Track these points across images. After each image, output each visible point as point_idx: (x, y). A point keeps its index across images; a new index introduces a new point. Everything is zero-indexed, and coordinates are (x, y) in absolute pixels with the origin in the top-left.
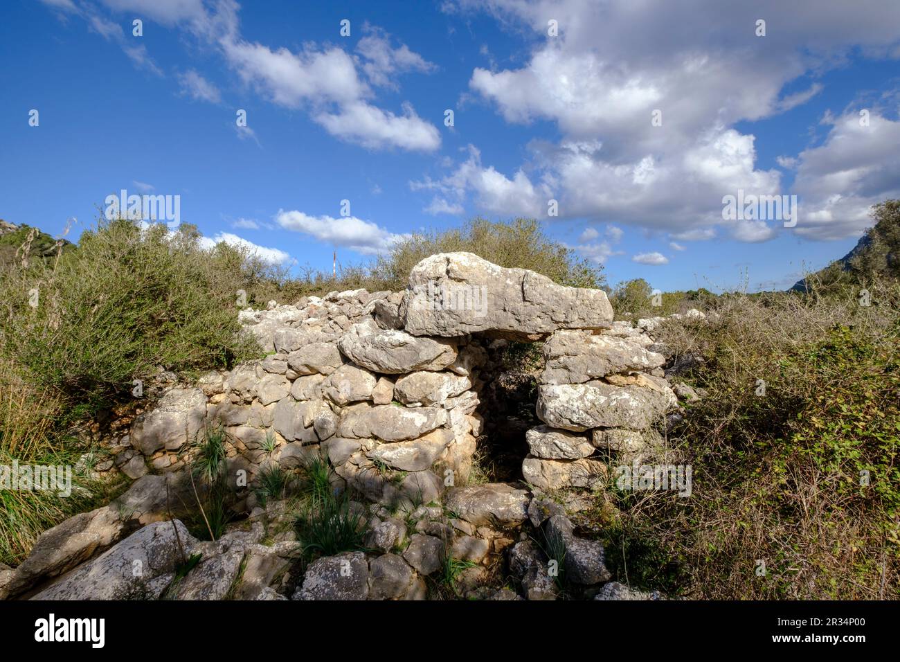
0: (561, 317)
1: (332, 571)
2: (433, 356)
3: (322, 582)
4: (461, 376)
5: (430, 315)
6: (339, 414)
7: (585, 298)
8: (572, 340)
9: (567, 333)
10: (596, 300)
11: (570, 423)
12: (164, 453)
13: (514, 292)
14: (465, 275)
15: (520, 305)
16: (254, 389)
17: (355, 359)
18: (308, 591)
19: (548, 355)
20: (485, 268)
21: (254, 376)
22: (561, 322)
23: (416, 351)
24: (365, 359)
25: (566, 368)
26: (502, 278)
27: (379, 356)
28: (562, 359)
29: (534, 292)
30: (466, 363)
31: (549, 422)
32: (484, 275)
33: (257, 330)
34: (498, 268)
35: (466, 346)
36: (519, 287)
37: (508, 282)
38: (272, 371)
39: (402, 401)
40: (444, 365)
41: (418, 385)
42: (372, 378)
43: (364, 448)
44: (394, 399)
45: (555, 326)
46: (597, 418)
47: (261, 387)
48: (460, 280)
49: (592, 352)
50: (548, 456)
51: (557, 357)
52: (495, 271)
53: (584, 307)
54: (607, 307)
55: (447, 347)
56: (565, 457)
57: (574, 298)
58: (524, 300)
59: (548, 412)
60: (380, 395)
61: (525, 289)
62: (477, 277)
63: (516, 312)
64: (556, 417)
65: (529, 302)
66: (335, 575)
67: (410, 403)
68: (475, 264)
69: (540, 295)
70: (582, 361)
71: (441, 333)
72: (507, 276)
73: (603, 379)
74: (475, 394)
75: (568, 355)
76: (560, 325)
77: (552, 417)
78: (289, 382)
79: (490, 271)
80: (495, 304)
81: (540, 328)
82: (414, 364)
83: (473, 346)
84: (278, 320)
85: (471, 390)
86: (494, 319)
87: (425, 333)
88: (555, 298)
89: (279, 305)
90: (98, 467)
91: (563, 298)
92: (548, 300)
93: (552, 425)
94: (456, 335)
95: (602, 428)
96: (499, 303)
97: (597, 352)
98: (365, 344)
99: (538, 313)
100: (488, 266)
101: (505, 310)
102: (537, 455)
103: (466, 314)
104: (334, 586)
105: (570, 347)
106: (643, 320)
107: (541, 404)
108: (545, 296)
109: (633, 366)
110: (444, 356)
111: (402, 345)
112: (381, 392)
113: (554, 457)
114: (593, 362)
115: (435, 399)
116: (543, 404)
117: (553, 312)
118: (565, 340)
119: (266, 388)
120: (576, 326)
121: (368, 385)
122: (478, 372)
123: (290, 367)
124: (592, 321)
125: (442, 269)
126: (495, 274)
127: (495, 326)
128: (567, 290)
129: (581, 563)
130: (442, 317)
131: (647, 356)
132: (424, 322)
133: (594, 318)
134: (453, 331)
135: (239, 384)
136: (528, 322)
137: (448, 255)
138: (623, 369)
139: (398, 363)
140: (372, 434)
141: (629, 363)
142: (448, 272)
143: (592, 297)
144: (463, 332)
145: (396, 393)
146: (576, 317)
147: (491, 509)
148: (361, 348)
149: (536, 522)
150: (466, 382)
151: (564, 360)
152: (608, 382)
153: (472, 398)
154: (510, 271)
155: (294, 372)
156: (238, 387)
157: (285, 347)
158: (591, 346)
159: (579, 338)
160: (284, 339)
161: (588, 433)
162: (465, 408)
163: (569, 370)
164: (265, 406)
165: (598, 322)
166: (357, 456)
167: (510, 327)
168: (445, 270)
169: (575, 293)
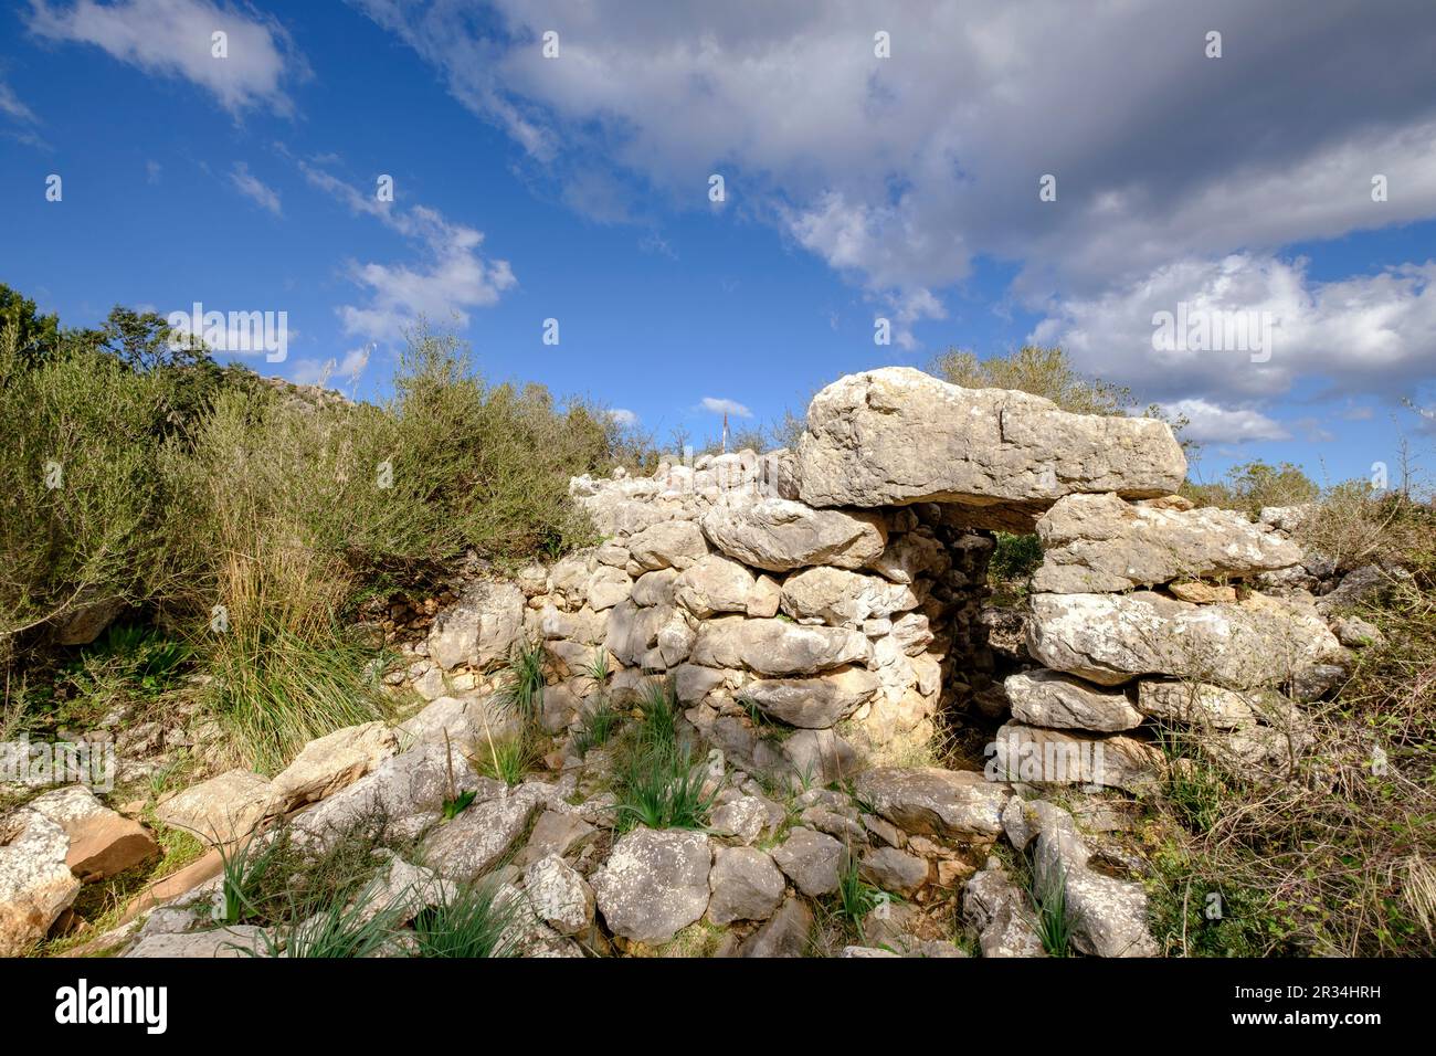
0: (1075, 471)
1: (652, 850)
2: (841, 539)
3: (636, 864)
4: (897, 583)
5: (839, 471)
6: (696, 630)
7: (1124, 433)
8: (1096, 510)
9: (1086, 497)
10: (1145, 438)
11: (1087, 662)
12: (468, 669)
13: (984, 427)
14: (896, 403)
15: (995, 450)
16: (581, 588)
17: (722, 544)
18: (614, 873)
19: (1046, 540)
20: (933, 391)
21: (585, 568)
22: (1074, 480)
23: (813, 530)
24: (736, 544)
25: (1083, 563)
26: (964, 406)
27: (756, 537)
28: (1075, 546)
29: (1021, 426)
30: (904, 560)
31: (1047, 659)
32: (930, 402)
33: (593, 503)
34: (956, 390)
35: (907, 534)
36: (993, 420)
37: (975, 411)
38: (608, 562)
39: (794, 614)
40: (863, 558)
41: (816, 587)
42: (747, 575)
43: (728, 683)
44: (780, 611)
45: (1064, 488)
46: (1145, 656)
47: (591, 583)
48: (889, 411)
49: (1138, 535)
50: (1044, 723)
51: (1064, 542)
52: (950, 395)
53: (1122, 451)
54: (1172, 452)
55: (866, 526)
56: (1078, 725)
57: (1101, 434)
58: (1004, 441)
59: (1045, 641)
60: (757, 601)
61: (1004, 421)
62: (918, 405)
63: (986, 462)
64: (1060, 650)
65: (1011, 442)
66: (656, 857)
67: (805, 617)
68: (914, 384)
69: (1032, 429)
70: (1117, 552)
71: (856, 500)
72: (971, 401)
73: (1162, 589)
74: (922, 619)
75: (1086, 537)
76: (1072, 485)
77: (1052, 650)
78: (631, 580)
79: (941, 395)
80: (949, 450)
81: (1033, 490)
82: (811, 552)
83: (921, 535)
84: (623, 493)
85: (916, 611)
86: (947, 475)
87: (830, 501)
88: (1061, 435)
89: (628, 474)
90: (388, 679)
91: (1078, 434)
92: (1049, 439)
93: (1053, 665)
94: (881, 503)
95: (1157, 677)
96: (956, 448)
97: (1148, 533)
98: (736, 520)
99: (1029, 463)
100: (939, 387)
101: (967, 460)
102: (1024, 719)
103: (897, 467)
104: (653, 873)
105: (1092, 525)
106: (1273, 508)
107: (1033, 626)
108: (1043, 432)
109: (1227, 563)
110: (861, 541)
111: (792, 519)
112: (759, 597)
113: (1057, 725)
114: (1140, 553)
115: (846, 614)
116: (1037, 626)
117: (1058, 459)
118: (1082, 510)
119: (598, 586)
120: (1105, 487)
121: (740, 586)
122: (929, 584)
123: (632, 557)
124: (1138, 477)
125: (859, 396)
126: (950, 399)
127: (946, 485)
128: (1086, 421)
129: (1093, 913)
130: (857, 473)
131: (1260, 544)
132: (828, 483)
133: (1142, 472)
134: (874, 497)
135: (565, 578)
136: (1009, 479)
137: (870, 373)
138: (1205, 568)
139: (785, 548)
140: (742, 661)
141: (1218, 557)
142: (868, 398)
143: (1138, 431)
144: (892, 498)
145: (784, 600)
146: (1104, 470)
147: (933, 803)
148: (730, 525)
149: (1018, 839)
150: (906, 595)
151: (1079, 547)
152: (1174, 596)
153: (919, 627)
154: (978, 393)
155: (636, 564)
156: (563, 584)
157: (626, 527)
158: (1137, 523)
159: (1110, 507)
160: (626, 517)
161: (1129, 687)
162: (906, 642)
163: (1091, 568)
164: (596, 612)
165: (1152, 478)
166: (718, 694)
167: (976, 488)
168: (864, 395)
169: (1103, 425)
